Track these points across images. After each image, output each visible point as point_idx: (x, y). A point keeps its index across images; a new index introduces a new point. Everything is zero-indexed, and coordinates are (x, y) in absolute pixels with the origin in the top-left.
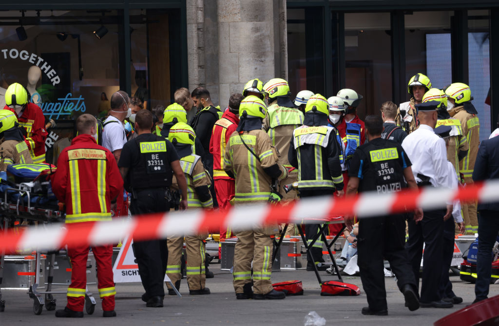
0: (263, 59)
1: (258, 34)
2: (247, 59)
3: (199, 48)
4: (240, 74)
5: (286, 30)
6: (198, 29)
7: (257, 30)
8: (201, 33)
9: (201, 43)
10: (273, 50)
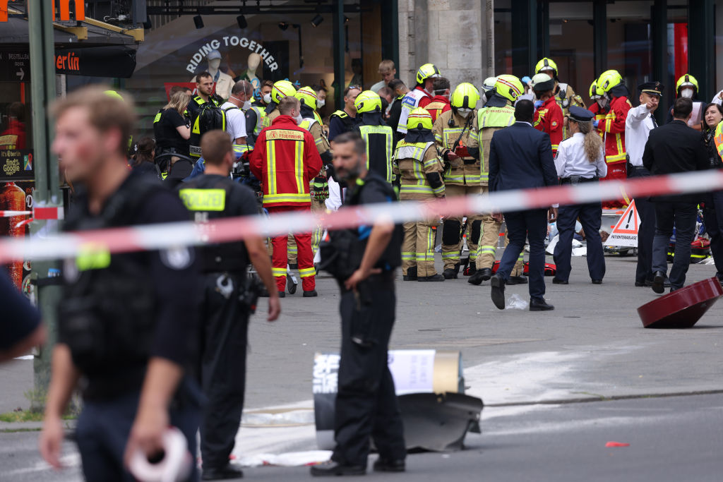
0: (470, 46)
1: (467, 22)
2: (456, 46)
3: (410, 35)
4: (449, 61)
5: (493, 18)
6: (409, 18)
7: (464, 18)
8: (411, 21)
9: (411, 31)
10: (480, 38)
